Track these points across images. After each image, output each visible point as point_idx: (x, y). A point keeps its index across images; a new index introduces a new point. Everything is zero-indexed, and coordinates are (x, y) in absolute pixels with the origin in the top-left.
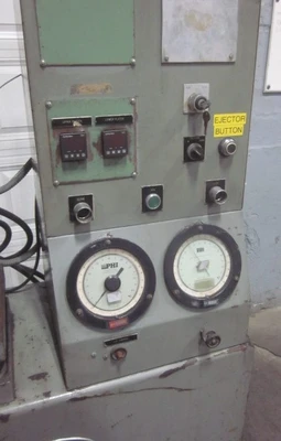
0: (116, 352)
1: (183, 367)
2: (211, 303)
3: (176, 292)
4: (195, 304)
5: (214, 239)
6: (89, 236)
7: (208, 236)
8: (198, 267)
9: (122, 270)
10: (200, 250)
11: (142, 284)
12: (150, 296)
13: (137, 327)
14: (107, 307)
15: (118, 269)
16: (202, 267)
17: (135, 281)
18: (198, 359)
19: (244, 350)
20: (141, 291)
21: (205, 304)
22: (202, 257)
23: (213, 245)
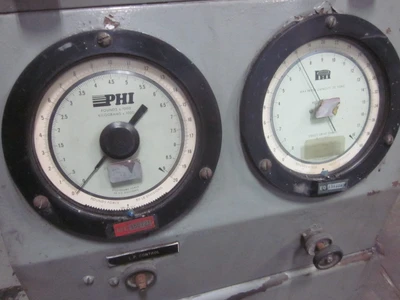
0: (134, 276)
1: (263, 289)
2: (332, 187)
3: (265, 163)
4: (301, 189)
5: (354, 52)
6: (57, 23)
7: (343, 45)
8: (314, 113)
9: (143, 110)
10: (322, 75)
11: (191, 143)
12: (206, 171)
13: (177, 232)
14: (110, 193)
15: (135, 108)
16: (323, 112)
17: (176, 138)
18: (289, 274)
19: (368, 259)
20: (187, 159)
21: (321, 188)
22: (326, 90)
23: (350, 65)
